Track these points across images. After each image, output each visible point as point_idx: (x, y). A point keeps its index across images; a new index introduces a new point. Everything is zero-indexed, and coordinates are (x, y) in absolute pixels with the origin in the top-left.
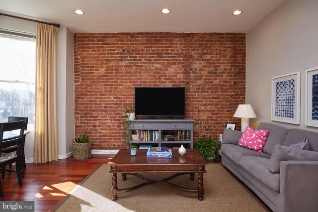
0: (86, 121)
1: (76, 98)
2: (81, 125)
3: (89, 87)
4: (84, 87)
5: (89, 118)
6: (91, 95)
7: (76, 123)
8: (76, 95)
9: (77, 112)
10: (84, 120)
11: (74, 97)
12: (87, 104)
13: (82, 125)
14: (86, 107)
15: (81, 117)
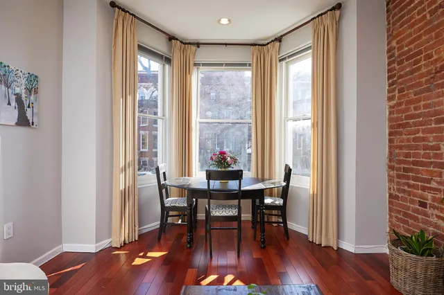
0: (406, 188)
1: (390, 134)
2: (397, 194)
3: (412, 106)
4: (403, 106)
5: (412, 182)
6: (415, 124)
7: (390, 189)
8: (391, 127)
9: (393, 164)
10: (405, 184)
11: (387, 133)
12: (409, 147)
13: (400, 195)
14: (407, 155)
15: (399, 177)
